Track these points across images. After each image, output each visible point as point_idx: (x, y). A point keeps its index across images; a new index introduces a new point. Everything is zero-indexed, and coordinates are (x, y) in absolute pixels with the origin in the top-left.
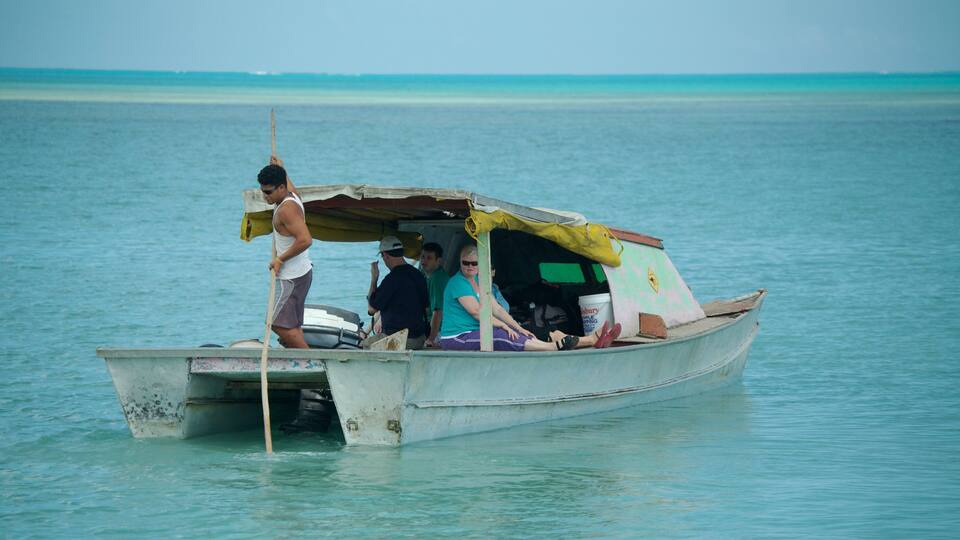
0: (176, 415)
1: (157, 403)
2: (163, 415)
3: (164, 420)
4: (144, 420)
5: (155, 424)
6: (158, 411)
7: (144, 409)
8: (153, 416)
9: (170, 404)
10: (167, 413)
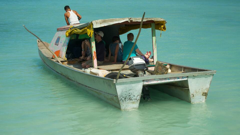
0: (136, 99)
1: (130, 96)
2: (131, 99)
3: (131, 101)
4: (125, 102)
5: (128, 103)
6: (130, 98)
7: (125, 98)
8: (128, 100)
9: (134, 96)
10: (132, 99)
